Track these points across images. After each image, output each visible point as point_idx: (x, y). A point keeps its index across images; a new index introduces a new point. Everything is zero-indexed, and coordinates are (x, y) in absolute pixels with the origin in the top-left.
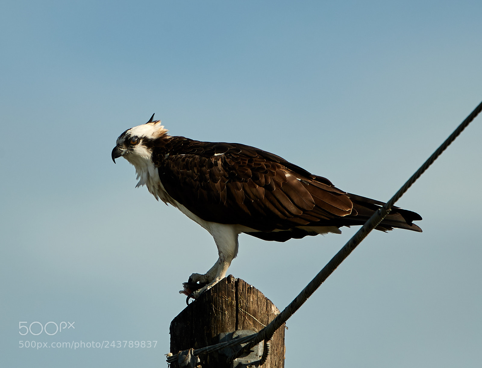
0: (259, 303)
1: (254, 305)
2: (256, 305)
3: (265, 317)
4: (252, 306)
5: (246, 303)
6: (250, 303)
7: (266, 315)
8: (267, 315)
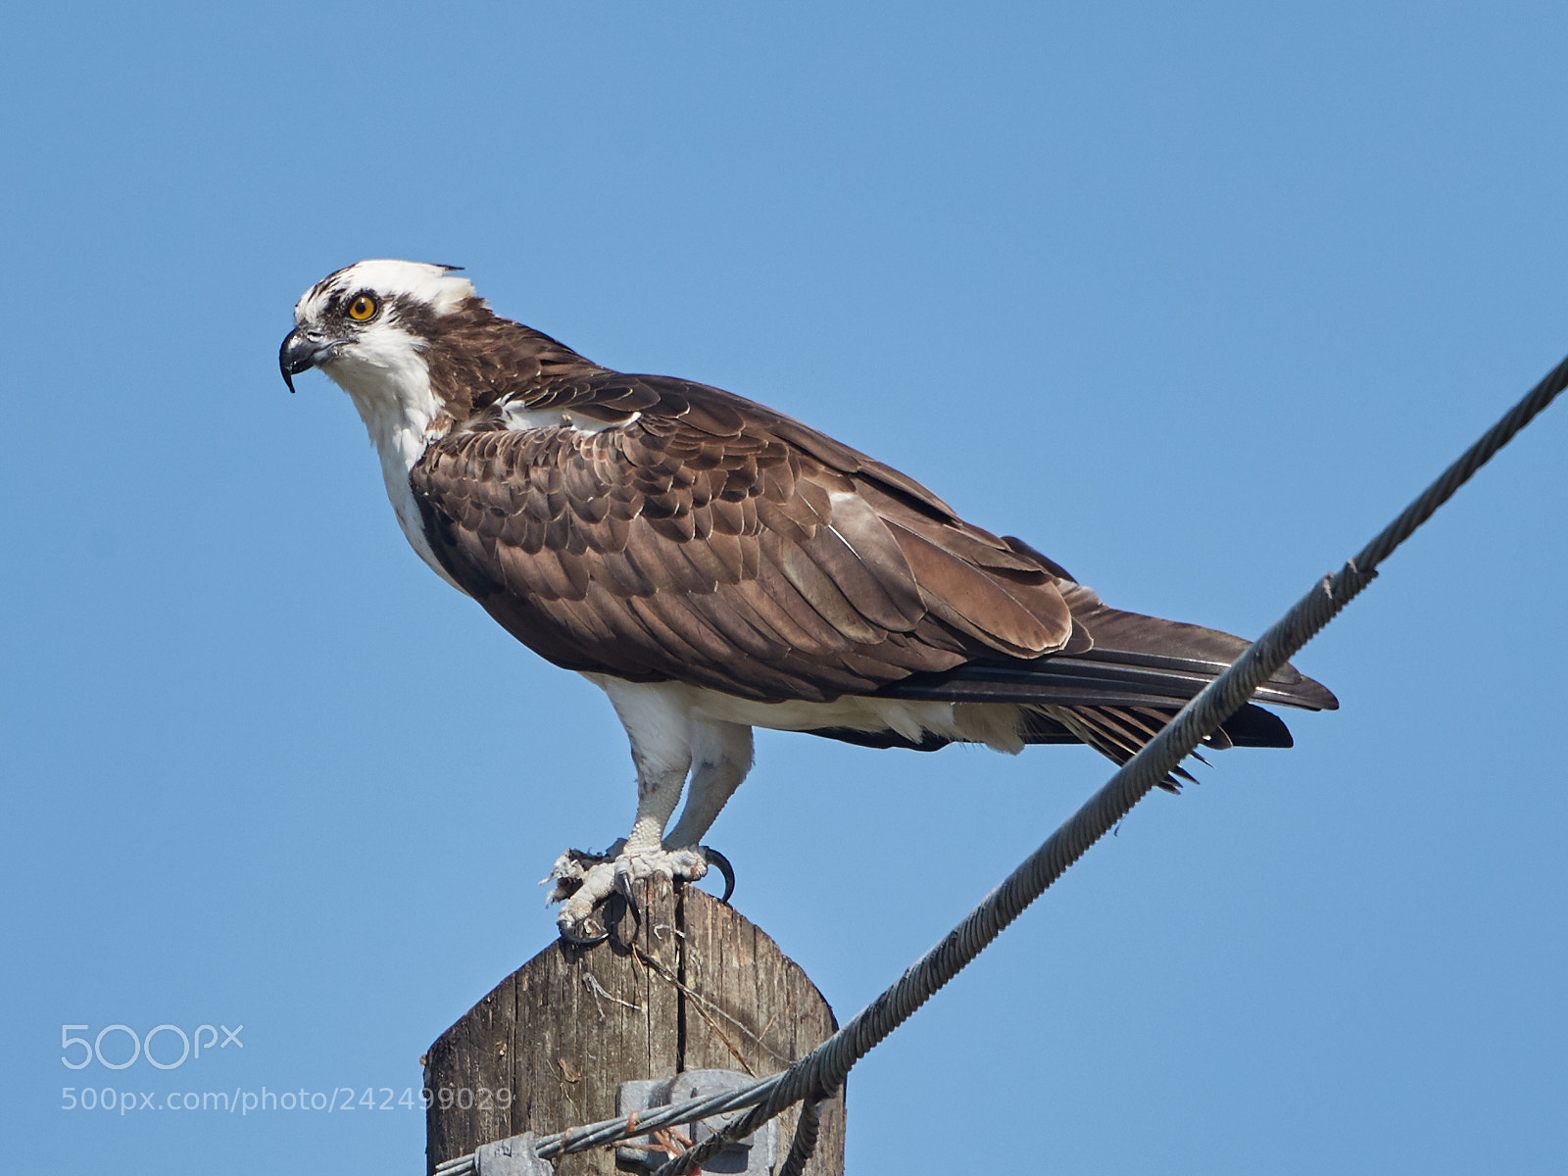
0: (762, 976)
1: (743, 984)
2: (751, 983)
3: (782, 1026)
4: (736, 987)
5: (713, 976)
6: (731, 974)
7: (788, 1022)
8: (791, 1020)
